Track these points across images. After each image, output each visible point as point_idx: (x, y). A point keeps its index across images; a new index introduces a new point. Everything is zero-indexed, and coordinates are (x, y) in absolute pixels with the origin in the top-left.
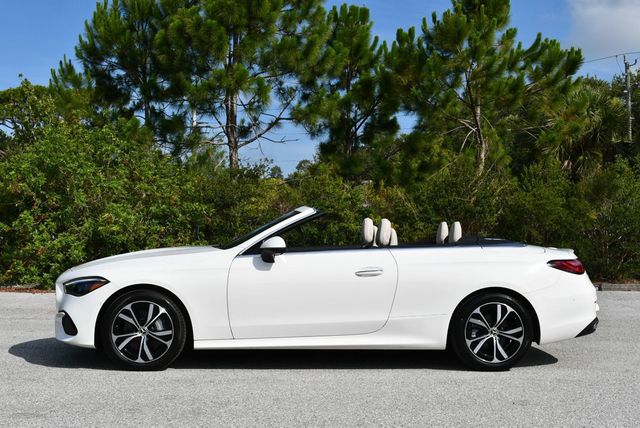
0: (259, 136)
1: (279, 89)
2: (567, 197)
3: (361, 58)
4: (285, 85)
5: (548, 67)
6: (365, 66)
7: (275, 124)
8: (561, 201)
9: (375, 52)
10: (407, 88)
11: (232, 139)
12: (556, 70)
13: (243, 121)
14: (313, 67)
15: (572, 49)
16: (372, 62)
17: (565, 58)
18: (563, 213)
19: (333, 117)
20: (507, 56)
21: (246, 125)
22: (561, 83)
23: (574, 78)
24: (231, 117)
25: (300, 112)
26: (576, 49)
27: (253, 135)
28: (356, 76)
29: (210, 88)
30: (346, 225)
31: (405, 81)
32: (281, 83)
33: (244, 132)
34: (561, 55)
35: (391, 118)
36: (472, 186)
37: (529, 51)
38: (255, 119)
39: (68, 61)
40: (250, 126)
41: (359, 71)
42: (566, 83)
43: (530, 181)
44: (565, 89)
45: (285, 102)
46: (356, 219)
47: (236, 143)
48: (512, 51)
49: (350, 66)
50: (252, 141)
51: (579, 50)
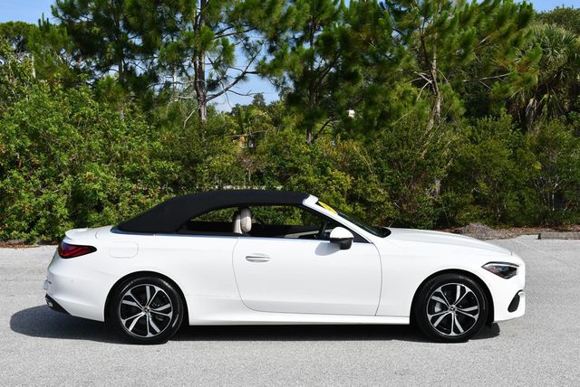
0: (227, 89)
1: (246, 45)
2: (515, 149)
3: (323, 12)
4: (250, 41)
5: (500, 21)
6: (327, 19)
7: (242, 77)
8: (507, 153)
9: (337, 7)
10: (367, 43)
11: (201, 94)
12: (508, 24)
13: (211, 76)
14: (276, 24)
15: (524, 3)
16: (335, 17)
17: (518, 11)
18: (510, 165)
19: (296, 70)
20: (463, 9)
21: (214, 78)
22: (513, 36)
23: (525, 31)
24: (200, 73)
25: (264, 66)
26: (528, 3)
27: (221, 88)
28: (319, 30)
29: (179, 49)
30: (305, 178)
31: (363, 36)
32: (247, 39)
33: (213, 85)
34: (514, 8)
35: (353, 69)
36: (424, 139)
37: (483, 4)
38: (224, 73)
39: (45, 19)
40: (218, 80)
41: (322, 24)
42: (518, 37)
43: (480, 133)
44: (516, 43)
45: (250, 57)
46: (315, 172)
47: (205, 96)
48: (467, 5)
49: (314, 19)
50: (220, 94)
51: (531, 5)
